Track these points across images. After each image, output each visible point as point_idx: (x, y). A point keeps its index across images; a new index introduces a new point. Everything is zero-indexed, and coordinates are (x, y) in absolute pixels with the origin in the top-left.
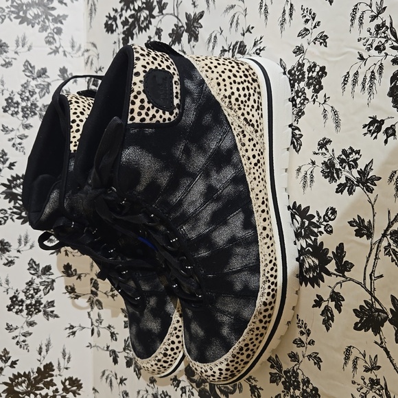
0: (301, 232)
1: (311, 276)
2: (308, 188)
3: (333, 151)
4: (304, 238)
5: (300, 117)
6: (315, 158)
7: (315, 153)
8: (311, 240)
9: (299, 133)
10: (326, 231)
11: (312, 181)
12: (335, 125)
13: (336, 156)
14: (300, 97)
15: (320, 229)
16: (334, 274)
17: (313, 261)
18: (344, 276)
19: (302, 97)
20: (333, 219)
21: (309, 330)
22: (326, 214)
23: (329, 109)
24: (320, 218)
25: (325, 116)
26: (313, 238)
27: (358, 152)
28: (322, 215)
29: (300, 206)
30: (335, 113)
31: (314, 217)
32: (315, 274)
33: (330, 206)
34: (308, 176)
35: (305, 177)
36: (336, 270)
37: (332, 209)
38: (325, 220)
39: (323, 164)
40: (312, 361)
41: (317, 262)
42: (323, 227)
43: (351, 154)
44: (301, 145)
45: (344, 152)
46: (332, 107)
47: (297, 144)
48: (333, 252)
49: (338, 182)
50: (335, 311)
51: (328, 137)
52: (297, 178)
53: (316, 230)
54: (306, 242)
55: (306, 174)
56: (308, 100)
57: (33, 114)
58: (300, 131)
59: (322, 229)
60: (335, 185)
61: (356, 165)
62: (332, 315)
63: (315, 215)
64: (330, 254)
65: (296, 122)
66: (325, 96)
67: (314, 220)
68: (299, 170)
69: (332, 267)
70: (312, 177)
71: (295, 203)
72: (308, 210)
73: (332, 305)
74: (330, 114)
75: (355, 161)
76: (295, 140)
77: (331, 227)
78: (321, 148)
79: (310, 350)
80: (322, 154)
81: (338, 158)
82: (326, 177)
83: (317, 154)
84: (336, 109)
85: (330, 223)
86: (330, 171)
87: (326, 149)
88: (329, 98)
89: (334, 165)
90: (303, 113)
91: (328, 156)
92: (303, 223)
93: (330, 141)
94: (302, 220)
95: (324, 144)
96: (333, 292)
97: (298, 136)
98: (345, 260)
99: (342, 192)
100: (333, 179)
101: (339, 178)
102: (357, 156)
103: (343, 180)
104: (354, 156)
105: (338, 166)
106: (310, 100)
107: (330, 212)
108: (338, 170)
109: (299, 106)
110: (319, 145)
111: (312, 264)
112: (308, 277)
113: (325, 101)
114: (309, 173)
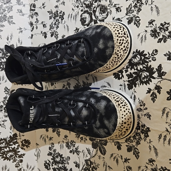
0: (140, 62)
1: (145, 80)
2: (143, 43)
3: (156, 24)
4: (141, 64)
5: (139, 12)
6: (147, 29)
7: (147, 27)
8: (145, 65)
9: (139, 19)
10: (153, 60)
11: (145, 39)
12: (157, 13)
13: (158, 27)
14: (139, 3)
15: (149, 60)
16: (157, 78)
17: (146, 74)
18: (162, 78)
19: (140, 3)
20: (156, 54)
21: (144, 104)
22: (153, 53)
23: (154, 6)
24: (149, 54)
25: (152, 10)
26: (146, 64)
27: (168, 24)
28: (150, 53)
29: (140, 51)
30: (157, 8)
31: (146, 55)
32: (147, 79)
33: (154, 49)
34: (144, 37)
35: (142, 38)
36: (158, 76)
37: (156, 50)
38: (152, 55)
39: (151, 31)
40: (146, 117)
41: (148, 74)
42: (151, 58)
43: (165, 25)
44: (140, 24)
45: (161, 24)
46: (155, 6)
47: (138, 24)
48: (156, 69)
49: (159, 38)
50: (157, 94)
51: (153, 19)
52: (138, 39)
53: (147, 60)
54: (143, 66)
55: (143, 36)
56: (143, 4)
57: (5, 20)
58: (139, 18)
59: (151, 59)
60: (157, 40)
61: (168, 29)
62: (156, 96)
63: (147, 54)
64: (155, 70)
65: (137, 14)
66: (152, 1)
67: (147, 56)
68: (139, 35)
69: (156, 75)
70: (145, 37)
71: (137, 50)
72: (144, 52)
73: (156, 91)
74: (154, 9)
75: (167, 28)
76: (137, 22)
77: (155, 58)
78: (150, 24)
79: (145, 112)
80: (151, 27)
81: (158, 28)
82: (152, 37)
83: (148, 27)
84: (157, 6)
85: (155, 56)
86: (154, 33)
87: (153, 24)
88: (154, 1)
89: (157, 31)
90: (141, 10)
91: (153, 27)
92: (141, 58)
93: (154, 21)
94: (141, 57)
95: (151, 22)
96: (156, 86)
97: (138, 20)
98: (162, 71)
99: (160, 42)
100: (156, 37)
101: (159, 36)
102: (168, 25)
103: (161, 37)
104: (167, 26)
105: (158, 31)
106: (144, 3)
107: (155, 51)
108: (158, 33)
109: (139, 7)
110: (149, 23)
111: (146, 75)
112: (144, 81)
113: (152, 3)
114: (144, 36)
